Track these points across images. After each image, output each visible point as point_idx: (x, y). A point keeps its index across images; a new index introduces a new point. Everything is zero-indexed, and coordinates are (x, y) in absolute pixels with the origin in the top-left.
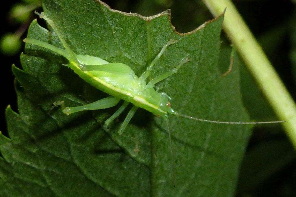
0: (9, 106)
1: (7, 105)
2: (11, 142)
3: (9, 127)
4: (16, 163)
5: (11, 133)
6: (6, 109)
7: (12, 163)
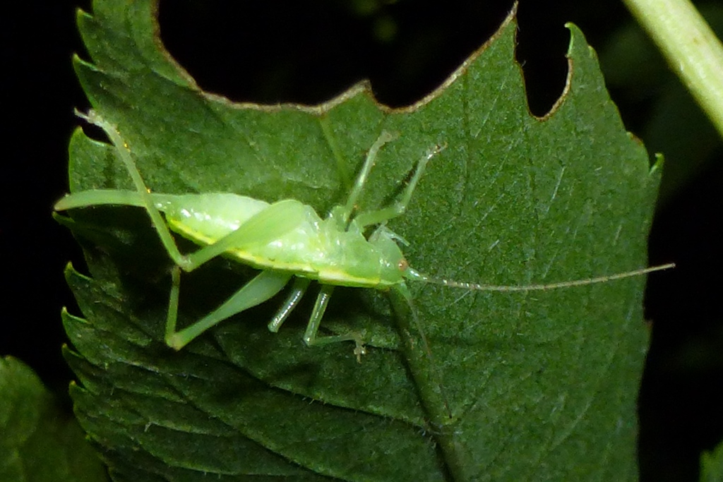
0: (70, 265)
1: (65, 265)
2: (92, 326)
3: (80, 302)
4: (110, 365)
5: (87, 311)
6: (65, 272)
7: (103, 365)
